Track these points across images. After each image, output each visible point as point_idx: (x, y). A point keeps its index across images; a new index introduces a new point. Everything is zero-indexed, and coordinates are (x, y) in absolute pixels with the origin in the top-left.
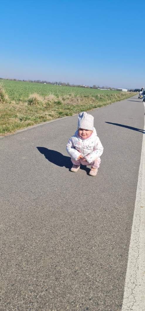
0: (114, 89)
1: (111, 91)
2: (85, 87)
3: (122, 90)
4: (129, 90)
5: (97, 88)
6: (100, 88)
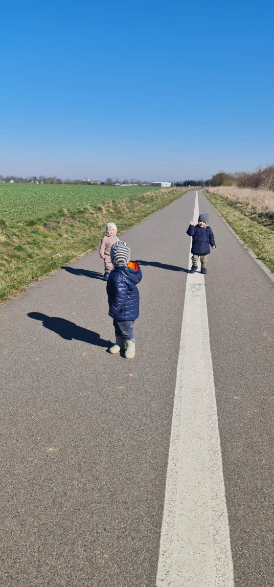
0: (146, 183)
1: (139, 188)
2: (91, 182)
3: (162, 184)
4: (174, 183)
5: (114, 183)
6: (120, 183)
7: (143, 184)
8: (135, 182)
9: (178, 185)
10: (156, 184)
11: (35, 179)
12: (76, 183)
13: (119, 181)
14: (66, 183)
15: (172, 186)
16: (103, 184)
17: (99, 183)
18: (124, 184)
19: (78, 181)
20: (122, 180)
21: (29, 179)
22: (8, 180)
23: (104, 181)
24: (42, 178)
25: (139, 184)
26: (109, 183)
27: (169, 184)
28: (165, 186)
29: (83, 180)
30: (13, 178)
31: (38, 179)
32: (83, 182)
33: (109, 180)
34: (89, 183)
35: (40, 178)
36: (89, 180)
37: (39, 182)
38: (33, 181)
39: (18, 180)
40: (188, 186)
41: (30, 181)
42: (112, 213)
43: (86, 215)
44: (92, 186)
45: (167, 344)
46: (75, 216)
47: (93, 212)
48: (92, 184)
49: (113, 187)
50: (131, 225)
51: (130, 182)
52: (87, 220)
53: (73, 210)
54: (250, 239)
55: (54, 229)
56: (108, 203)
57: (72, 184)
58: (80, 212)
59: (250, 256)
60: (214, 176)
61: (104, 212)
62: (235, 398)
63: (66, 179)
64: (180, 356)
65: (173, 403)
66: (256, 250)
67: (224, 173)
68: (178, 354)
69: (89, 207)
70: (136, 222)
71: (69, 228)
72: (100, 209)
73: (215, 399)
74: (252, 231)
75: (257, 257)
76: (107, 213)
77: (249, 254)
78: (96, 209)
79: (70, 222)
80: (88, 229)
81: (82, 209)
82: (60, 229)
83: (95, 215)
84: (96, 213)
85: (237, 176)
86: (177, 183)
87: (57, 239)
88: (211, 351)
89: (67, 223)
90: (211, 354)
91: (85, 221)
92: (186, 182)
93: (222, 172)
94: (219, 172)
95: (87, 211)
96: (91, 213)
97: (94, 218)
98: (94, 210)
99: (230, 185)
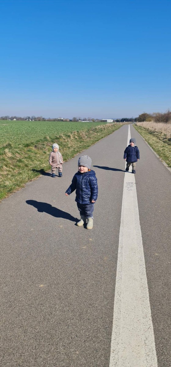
0: (98, 120)
1: (94, 123)
2: (64, 120)
3: (107, 121)
4: (115, 120)
5: (78, 120)
6: (81, 120)
7: (96, 120)
8: (91, 119)
9: (117, 121)
10: (103, 121)
11: (29, 118)
12: (55, 120)
13: (81, 119)
14: (48, 120)
15: (114, 121)
16: (71, 121)
17: (68, 120)
18: (84, 120)
19: (55, 119)
20: (83, 119)
21: (25, 118)
22: (12, 119)
23: (71, 119)
24: (33, 117)
25: (94, 121)
26: (75, 120)
27: (112, 121)
28: (109, 122)
29: (59, 119)
30: (15, 118)
31: (31, 118)
32: (59, 120)
33: (75, 118)
34: (62, 121)
35: (32, 117)
36: (62, 119)
37: (32, 120)
38: (27, 120)
39: (19, 119)
40: (124, 121)
41: (26, 119)
42: (76, 138)
43: (61, 140)
44: (64, 122)
45: (112, 220)
46: (54, 140)
47: (65, 138)
48: (64, 121)
49: (77, 123)
50: (88, 146)
51: (87, 119)
52: (61, 143)
53: (53, 137)
54: (163, 154)
55: (41, 149)
56: (74, 133)
57: (52, 121)
58: (57, 138)
59: (164, 165)
60: (140, 116)
61: (72, 138)
62: (156, 254)
63: (48, 118)
64: (121, 228)
65: (117, 257)
66: (167, 161)
67: (146, 114)
68: (120, 226)
69: (62, 135)
70: (92, 144)
71: (50, 148)
72: (69, 136)
73: (143, 255)
74: (164, 149)
75: (168, 166)
76: (74, 139)
77: (163, 164)
78: (67, 136)
79: (51, 144)
80: (62, 149)
81: (58, 137)
82: (45, 149)
83: (66, 140)
84: (67, 139)
85: (154, 115)
86: (117, 120)
87: (43, 155)
88: (140, 224)
89: (49, 145)
90: (140, 227)
91: (60, 144)
92: (122, 119)
93: (145, 113)
94: (143, 113)
95: (61, 138)
96: (64, 139)
97: (65, 142)
98: (66, 137)
99: (150, 121)
